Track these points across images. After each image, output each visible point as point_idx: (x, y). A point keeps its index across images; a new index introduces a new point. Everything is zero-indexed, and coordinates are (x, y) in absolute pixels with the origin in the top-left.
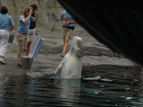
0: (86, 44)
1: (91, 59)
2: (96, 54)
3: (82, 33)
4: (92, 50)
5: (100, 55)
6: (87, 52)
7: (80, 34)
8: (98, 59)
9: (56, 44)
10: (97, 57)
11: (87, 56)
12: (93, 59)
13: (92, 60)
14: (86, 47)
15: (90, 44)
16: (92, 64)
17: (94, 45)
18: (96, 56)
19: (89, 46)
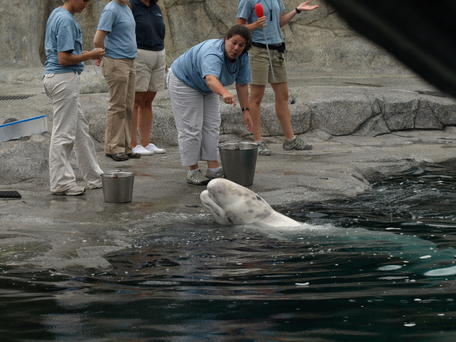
0: (395, 95)
1: (415, 142)
2: (431, 126)
3: (376, 58)
4: (416, 111)
5: (444, 127)
6: (399, 119)
7: (370, 62)
8: (440, 141)
9: (293, 102)
10: (436, 136)
11: (400, 133)
12: (420, 142)
13: (418, 146)
14: (395, 105)
15: (406, 93)
16: (419, 159)
17: (421, 96)
18: (431, 132)
19: (405, 99)
